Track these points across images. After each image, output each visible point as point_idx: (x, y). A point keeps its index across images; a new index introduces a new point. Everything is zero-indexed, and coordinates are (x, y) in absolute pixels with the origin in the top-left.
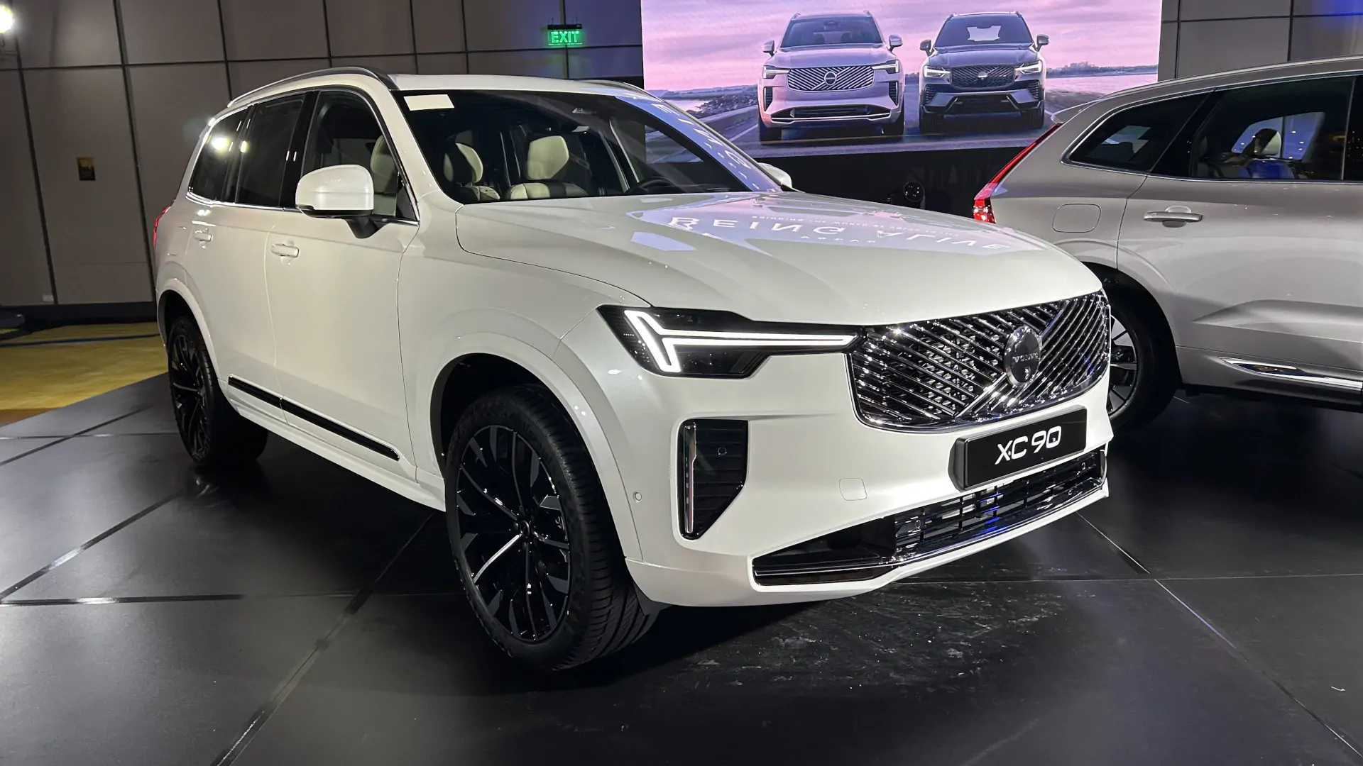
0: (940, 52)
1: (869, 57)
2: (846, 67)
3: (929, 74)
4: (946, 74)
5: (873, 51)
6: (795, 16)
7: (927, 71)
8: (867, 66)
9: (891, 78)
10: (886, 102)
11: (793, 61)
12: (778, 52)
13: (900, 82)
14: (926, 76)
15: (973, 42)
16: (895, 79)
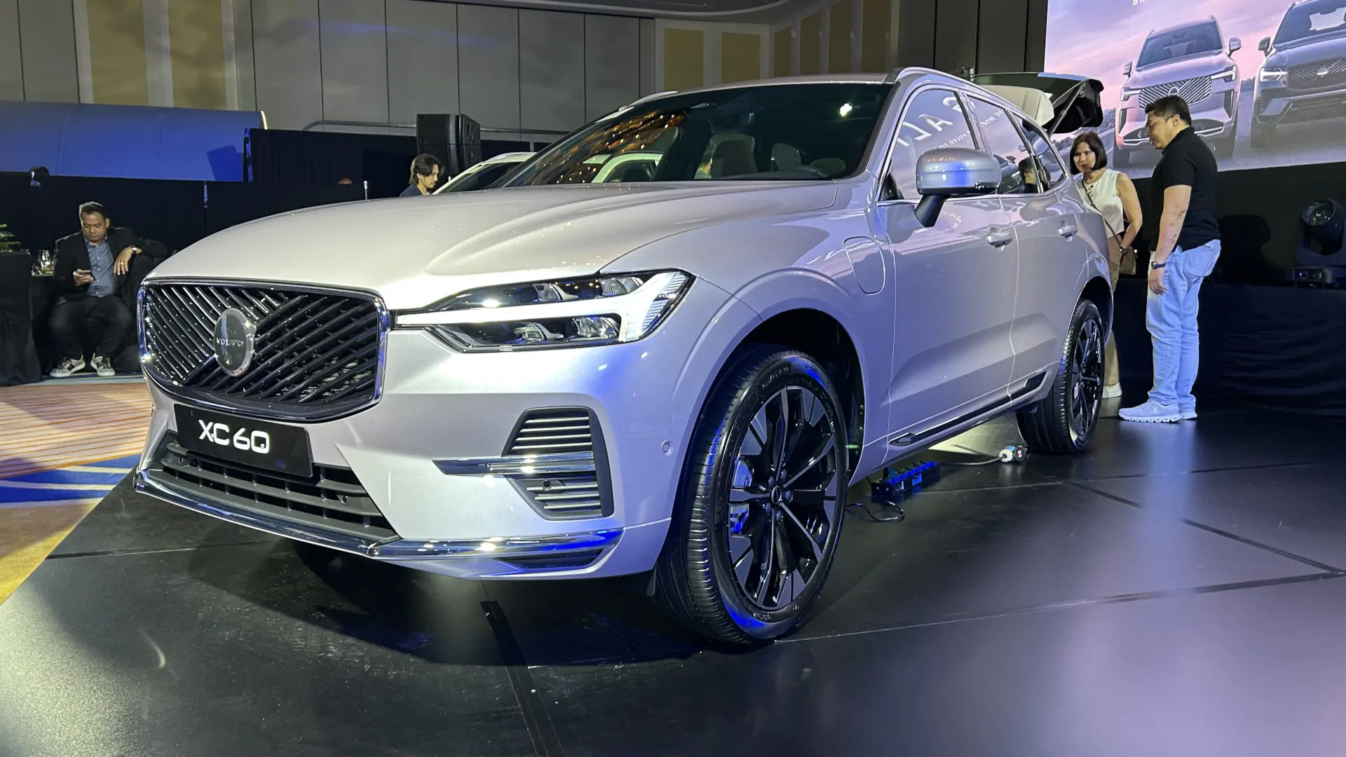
0: (1279, 50)
1: (1209, 67)
2: (1188, 80)
3: (1265, 78)
4: (1283, 76)
5: (1213, 59)
6: (1150, 34)
7: (1264, 74)
8: (1206, 77)
9: (1227, 87)
10: (1220, 115)
11: (1145, 80)
12: (1135, 73)
13: (1235, 90)
14: (1262, 80)
15: (1315, 32)
16: (1232, 88)
